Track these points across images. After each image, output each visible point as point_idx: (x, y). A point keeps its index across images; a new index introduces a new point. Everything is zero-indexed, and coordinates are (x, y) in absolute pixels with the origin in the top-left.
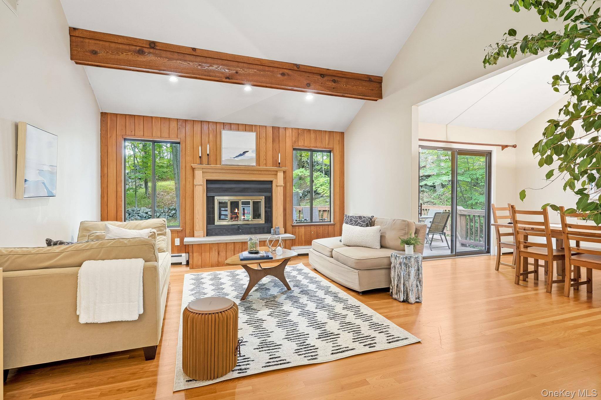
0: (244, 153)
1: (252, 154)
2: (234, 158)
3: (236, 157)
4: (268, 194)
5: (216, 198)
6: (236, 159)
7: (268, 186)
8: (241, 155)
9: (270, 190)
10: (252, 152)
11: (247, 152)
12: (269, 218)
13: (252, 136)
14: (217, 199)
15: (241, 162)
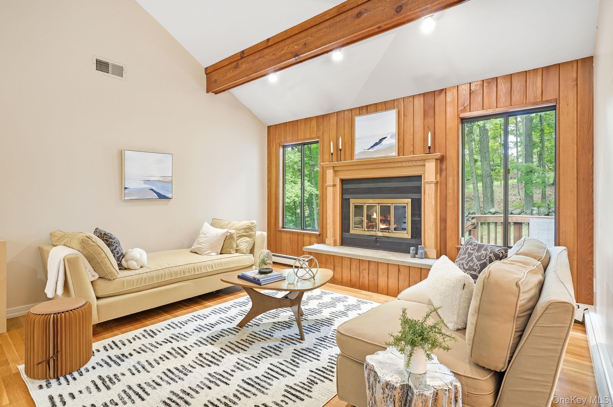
0: (381, 140)
1: (392, 141)
2: (369, 149)
3: (372, 147)
4: (416, 196)
5: (352, 201)
6: (370, 150)
7: (416, 184)
8: (376, 144)
9: (418, 190)
10: (391, 137)
11: (385, 138)
12: (417, 232)
13: (391, 115)
14: (354, 202)
15: (378, 153)
